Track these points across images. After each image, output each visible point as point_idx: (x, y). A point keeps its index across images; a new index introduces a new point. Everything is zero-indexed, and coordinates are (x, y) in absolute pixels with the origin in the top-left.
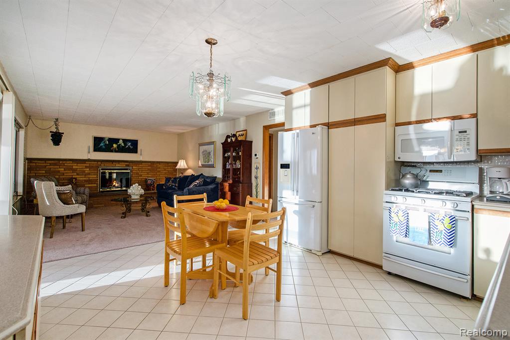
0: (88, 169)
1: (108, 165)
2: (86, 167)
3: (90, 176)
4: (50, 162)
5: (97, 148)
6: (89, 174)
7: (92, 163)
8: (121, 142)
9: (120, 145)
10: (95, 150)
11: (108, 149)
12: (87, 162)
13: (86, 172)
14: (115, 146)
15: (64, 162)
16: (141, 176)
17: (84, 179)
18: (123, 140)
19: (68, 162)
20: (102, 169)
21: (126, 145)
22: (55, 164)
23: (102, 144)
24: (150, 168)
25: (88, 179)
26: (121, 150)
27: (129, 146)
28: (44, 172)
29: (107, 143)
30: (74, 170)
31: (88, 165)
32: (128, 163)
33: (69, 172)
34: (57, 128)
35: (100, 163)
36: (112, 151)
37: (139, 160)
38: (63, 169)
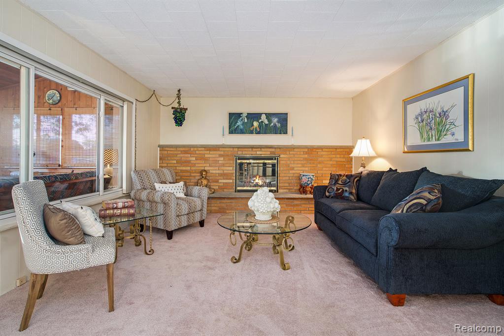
0: (222, 159)
1: (246, 152)
2: (220, 156)
3: (225, 168)
4: (181, 149)
5: (233, 130)
6: (223, 165)
7: (227, 149)
8: (263, 117)
9: (262, 122)
10: (231, 132)
11: (247, 130)
12: (220, 149)
13: (220, 162)
14: (256, 124)
15: (195, 149)
16: (293, 169)
17: (217, 172)
18: (266, 114)
19: (200, 149)
20: (239, 159)
21: (270, 121)
22: (186, 152)
23: (239, 123)
24: (306, 156)
25: (221, 172)
26: (264, 130)
27: (275, 125)
28: (175, 162)
29: (246, 121)
30: (206, 160)
31: (222, 153)
32: (273, 150)
33: (201, 162)
34: (179, 103)
35: (236, 149)
36: (251, 132)
37: (290, 144)
38: (194, 159)
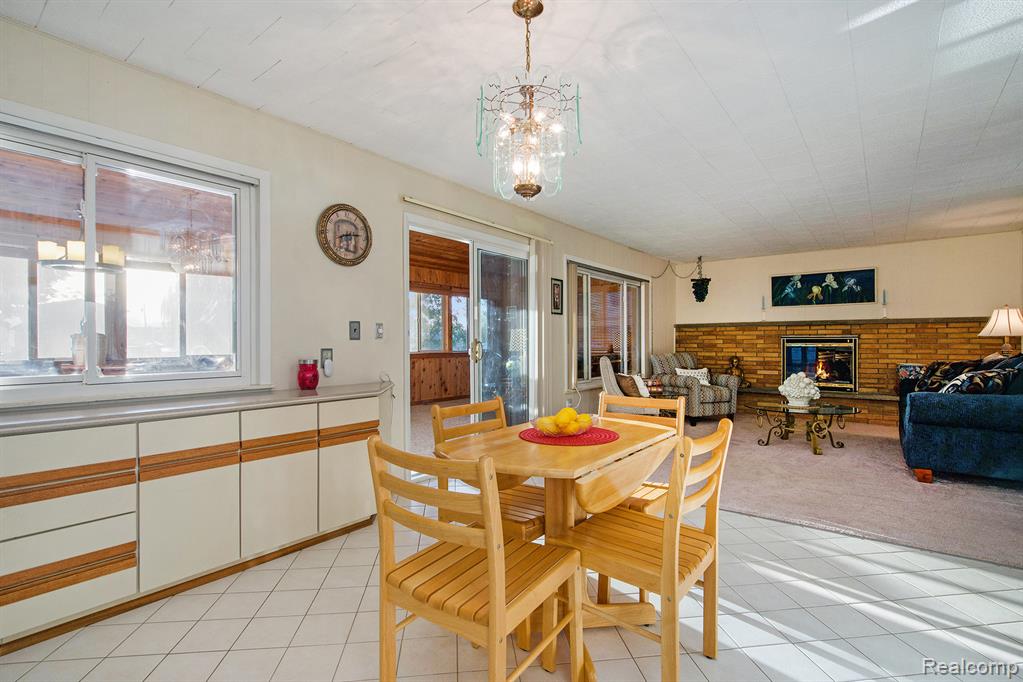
0: (762, 341)
1: (800, 332)
2: (759, 337)
3: (766, 355)
4: (704, 329)
5: (779, 299)
6: (764, 350)
7: (770, 328)
8: (830, 280)
9: (827, 286)
10: (776, 303)
11: (802, 298)
12: (759, 328)
13: (758, 346)
14: (816, 290)
15: (723, 329)
16: (886, 356)
17: (755, 359)
18: (834, 274)
19: (728, 329)
20: (788, 341)
21: (841, 284)
22: (710, 333)
23: (788, 290)
24: (913, 336)
25: (762, 359)
26: (831, 297)
27: (851, 288)
28: (696, 346)
29: (799, 285)
30: (738, 343)
31: (762, 333)
32: (849, 327)
33: (731, 345)
34: (701, 272)
35: (784, 328)
36: (809, 302)
37: (881, 318)
38: (721, 341)
